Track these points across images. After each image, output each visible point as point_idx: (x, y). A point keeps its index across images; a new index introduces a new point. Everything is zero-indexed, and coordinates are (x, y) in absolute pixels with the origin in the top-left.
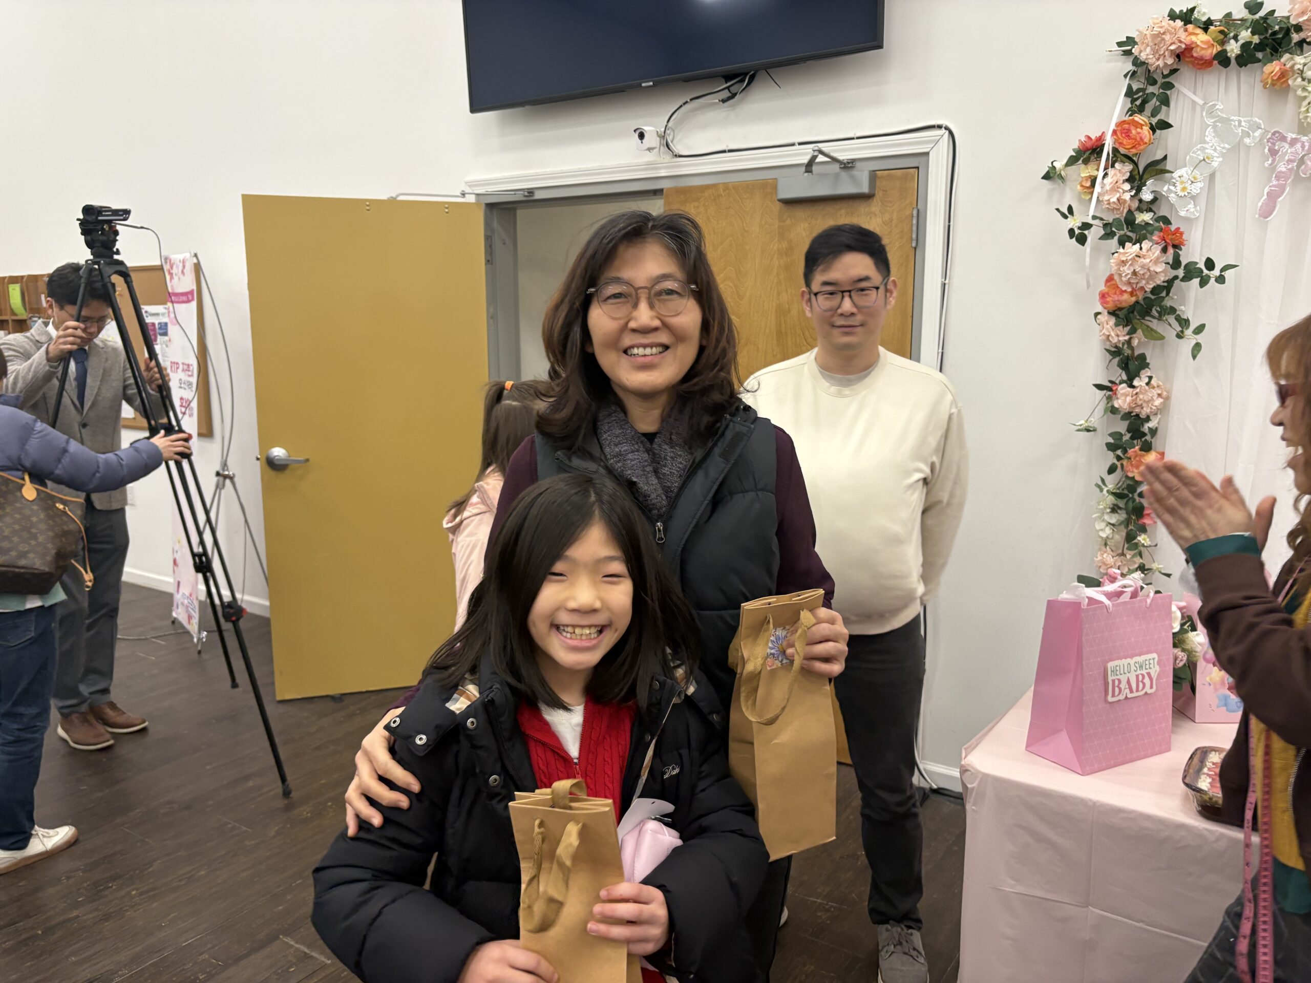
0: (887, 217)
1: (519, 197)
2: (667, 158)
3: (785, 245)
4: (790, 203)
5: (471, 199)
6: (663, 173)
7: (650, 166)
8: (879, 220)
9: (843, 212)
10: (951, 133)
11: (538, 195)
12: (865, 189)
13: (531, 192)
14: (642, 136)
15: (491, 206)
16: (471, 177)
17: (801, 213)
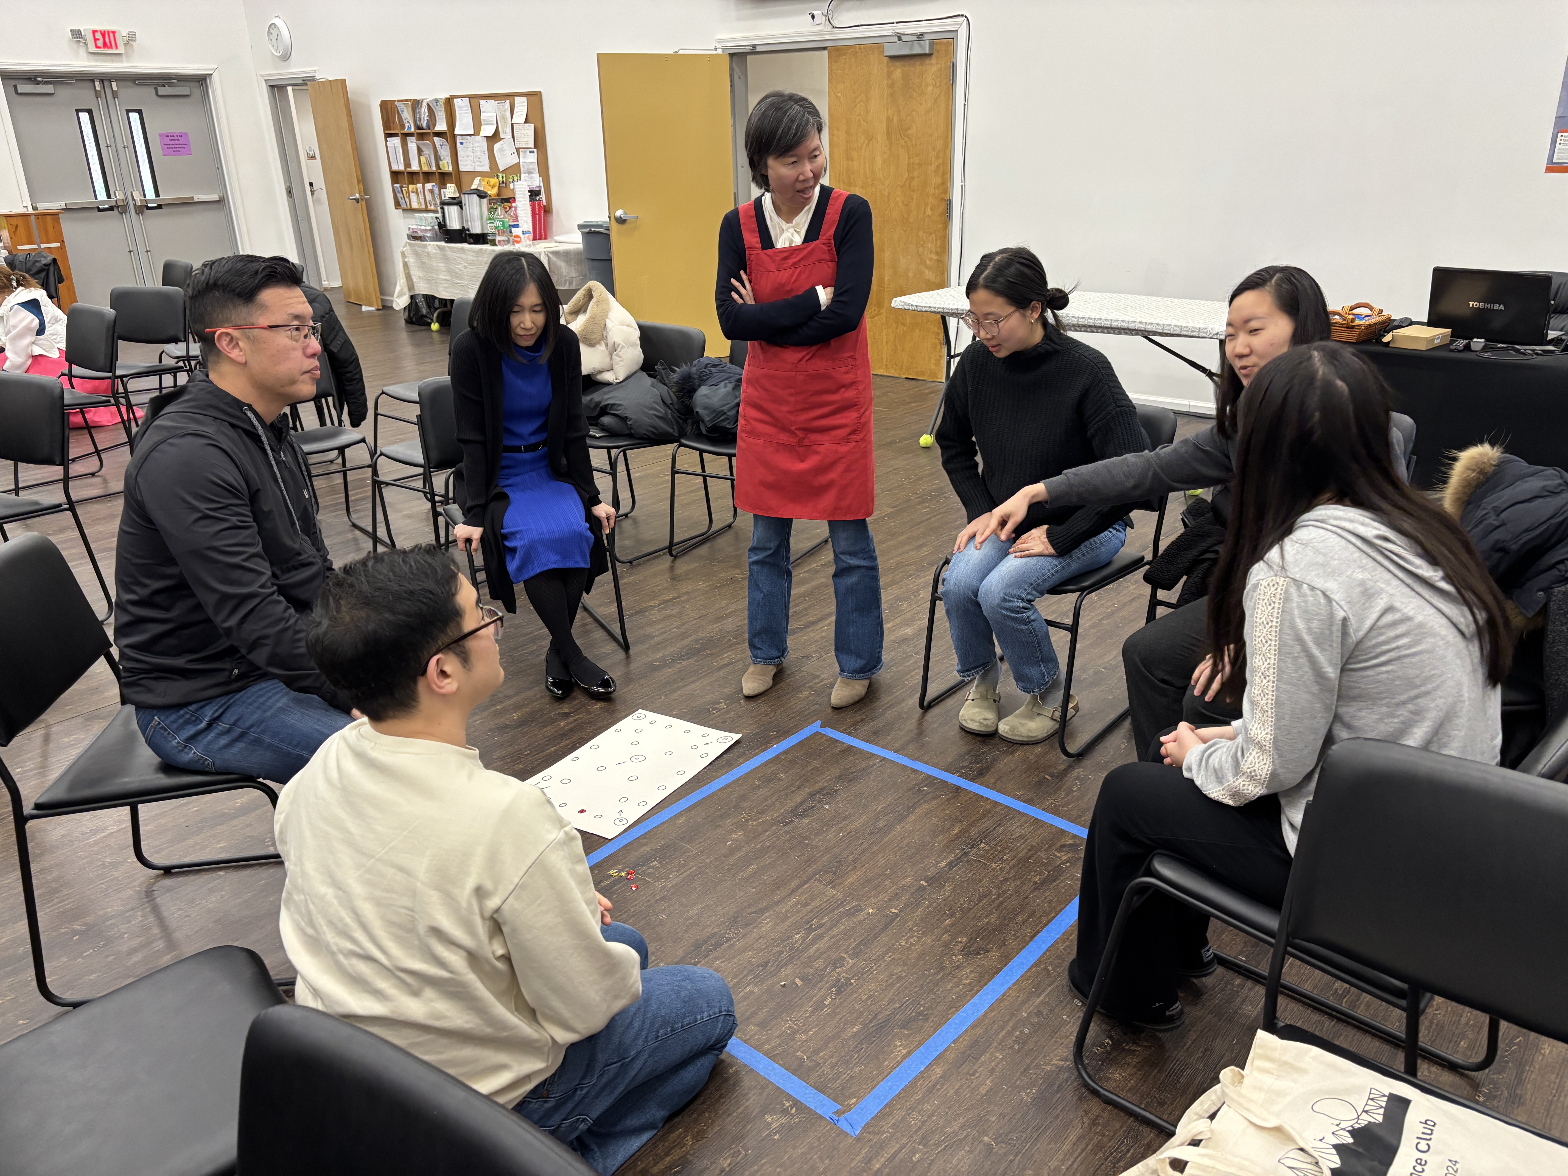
0: (939, 66)
1: (748, 49)
2: (830, 28)
3: (890, 81)
4: (893, 58)
5: (719, 51)
6: (827, 37)
7: (820, 33)
8: (935, 68)
9: (918, 63)
10: (968, 20)
11: (759, 49)
12: (927, 52)
13: (754, 47)
14: (813, 17)
15: (732, 55)
16: (719, 36)
17: (898, 64)
